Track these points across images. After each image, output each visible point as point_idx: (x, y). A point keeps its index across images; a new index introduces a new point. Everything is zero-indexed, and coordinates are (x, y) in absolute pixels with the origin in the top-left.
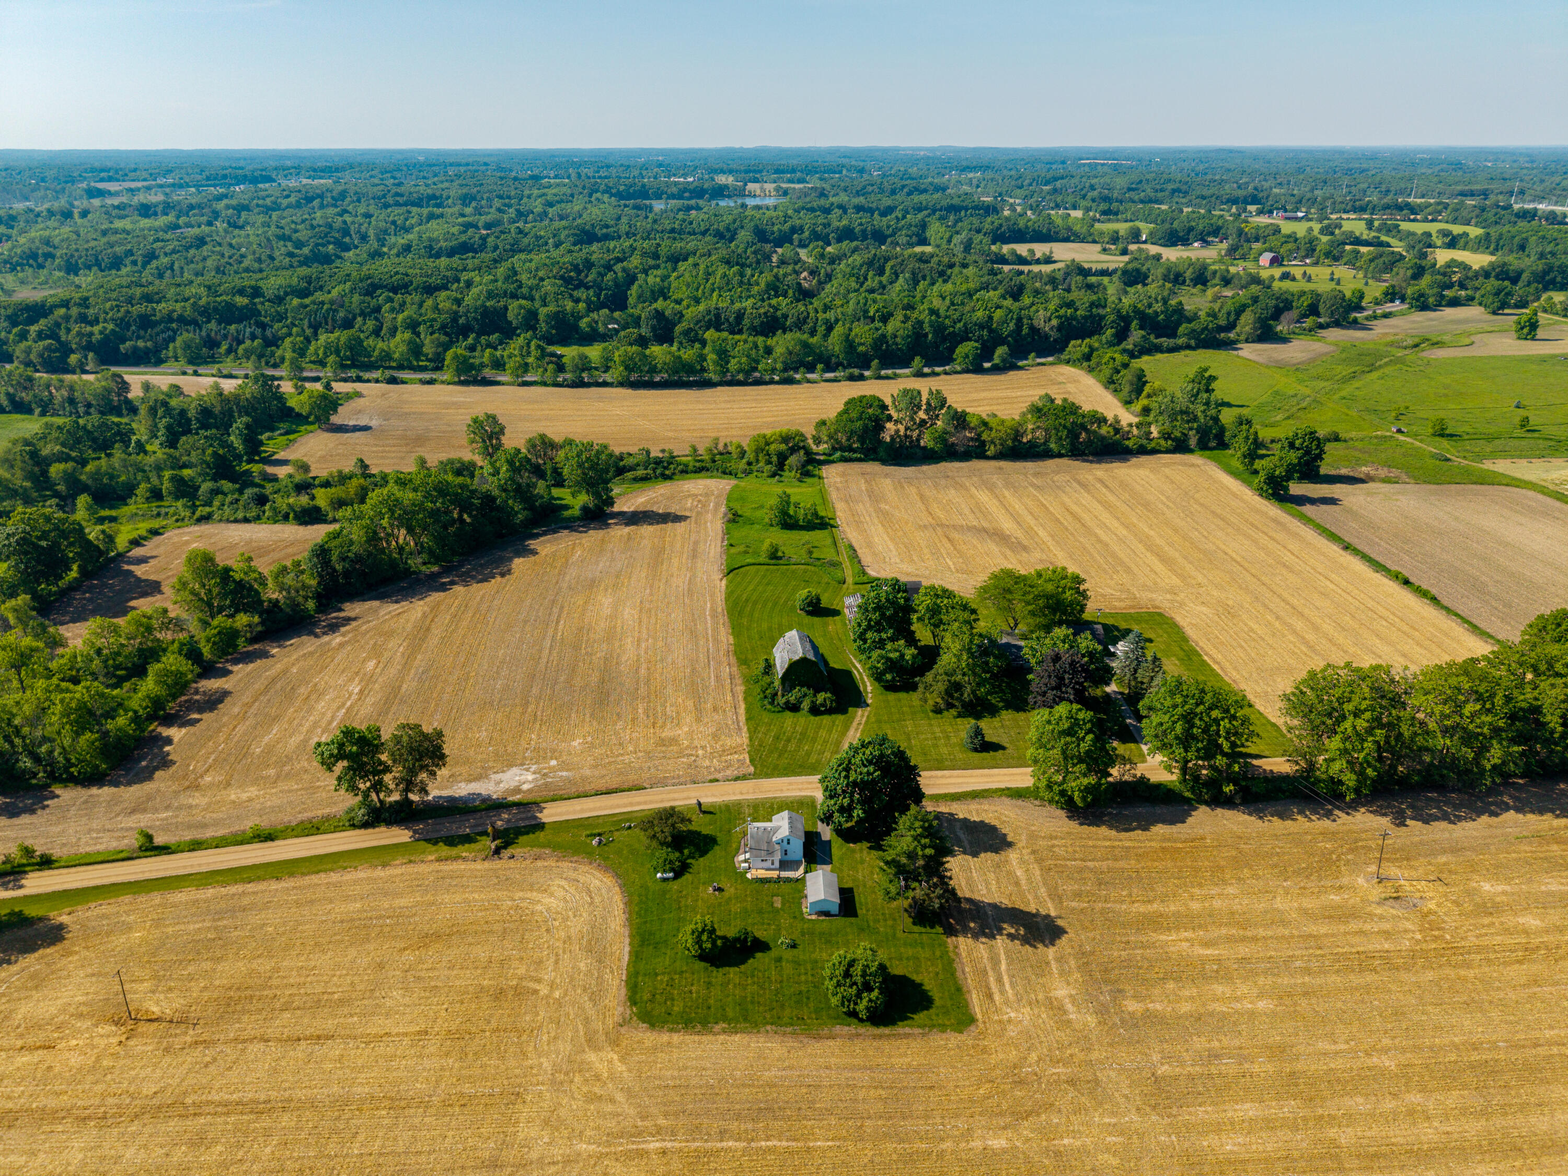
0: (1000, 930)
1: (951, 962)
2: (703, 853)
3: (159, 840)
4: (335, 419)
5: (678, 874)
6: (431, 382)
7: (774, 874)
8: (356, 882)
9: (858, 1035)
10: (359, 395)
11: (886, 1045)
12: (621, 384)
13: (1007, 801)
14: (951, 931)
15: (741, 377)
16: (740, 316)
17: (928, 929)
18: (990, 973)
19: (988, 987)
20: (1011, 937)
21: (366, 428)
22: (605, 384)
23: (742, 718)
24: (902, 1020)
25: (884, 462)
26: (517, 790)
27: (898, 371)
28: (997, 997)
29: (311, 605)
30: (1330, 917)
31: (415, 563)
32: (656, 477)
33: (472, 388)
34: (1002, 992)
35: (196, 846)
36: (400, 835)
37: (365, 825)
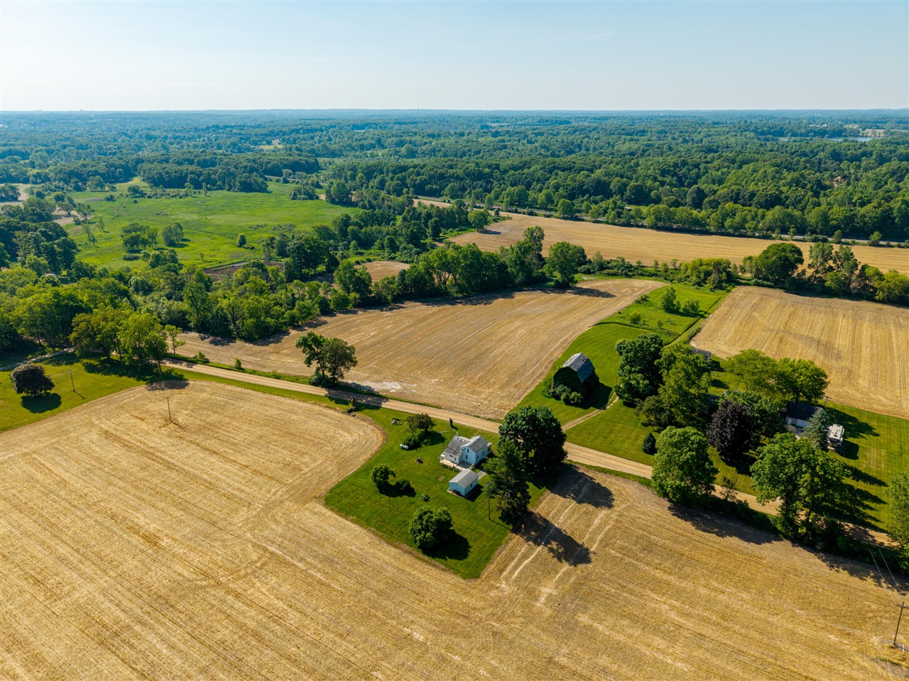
0: (547, 543)
1: (500, 544)
2: (433, 443)
3: (243, 366)
4: (486, 227)
5: (410, 449)
6: (549, 216)
7: (452, 465)
8: (287, 404)
9: (410, 553)
10: (510, 218)
11: (419, 564)
12: (652, 228)
13: (636, 485)
14: (516, 531)
15: (731, 231)
16: (753, 195)
17: (504, 524)
18: (516, 560)
19: (506, 567)
20: (551, 550)
21: (499, 233)
22: (643, 226)
23: (525, 395)
24: (439, 558)
25: (788, 291)
26: (388, 391)
27: (857, 241)
28: (505, 574)
29: (389, 298)
30: (813, 647)
31: (453, 290)
32: (621, 275)
33: (568, 221)
34: (512, 572)
35: (253, 372)
36: (322, 392)
37: (314, 384)
